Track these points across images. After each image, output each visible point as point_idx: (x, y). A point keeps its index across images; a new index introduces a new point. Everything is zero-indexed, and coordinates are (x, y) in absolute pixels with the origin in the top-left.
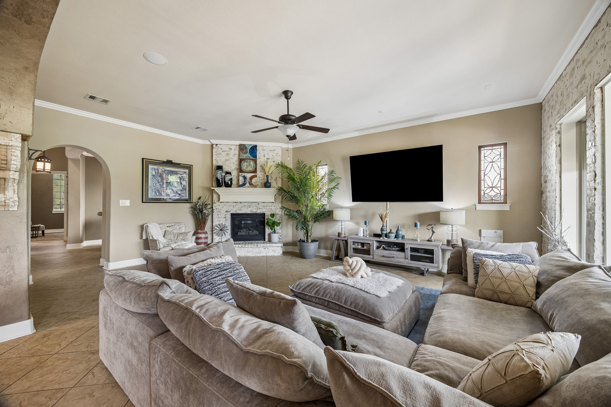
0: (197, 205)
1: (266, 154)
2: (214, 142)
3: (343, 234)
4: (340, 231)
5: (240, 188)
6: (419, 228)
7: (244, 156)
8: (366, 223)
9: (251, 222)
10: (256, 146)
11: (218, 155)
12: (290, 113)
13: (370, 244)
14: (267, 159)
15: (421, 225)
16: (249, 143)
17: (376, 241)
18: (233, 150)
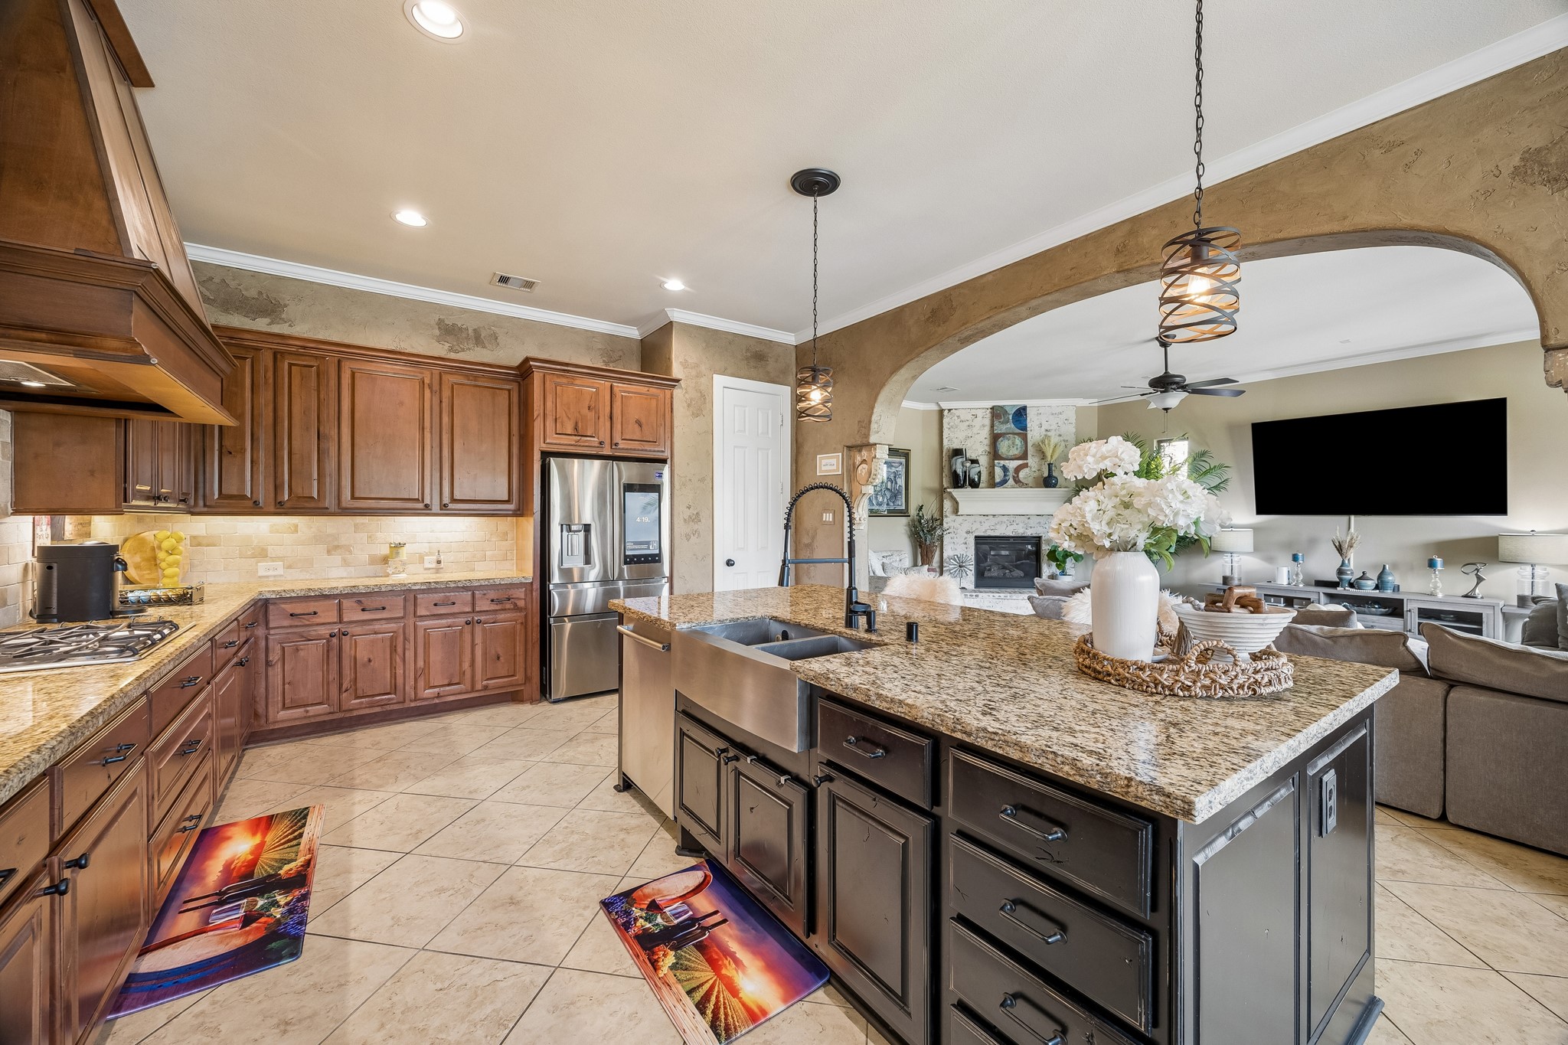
0: (922, 521)
1: (1044, 423)
2: (945, 405)
3: (1236, 579)
4: (1228, 574)
5: (996, 489)
6: (1439, 571)
7: (1000, 428)
8: (1295, 558)
9: (1007, 553)
10: (1024, 408)
11: (952, 430)
12: (1171, 371)
13: (1310, 599)
14: (1047, 430)
15: (1445, 564)
16: (1012, 403)
17: (1326, 594)
18: (979, 418)
